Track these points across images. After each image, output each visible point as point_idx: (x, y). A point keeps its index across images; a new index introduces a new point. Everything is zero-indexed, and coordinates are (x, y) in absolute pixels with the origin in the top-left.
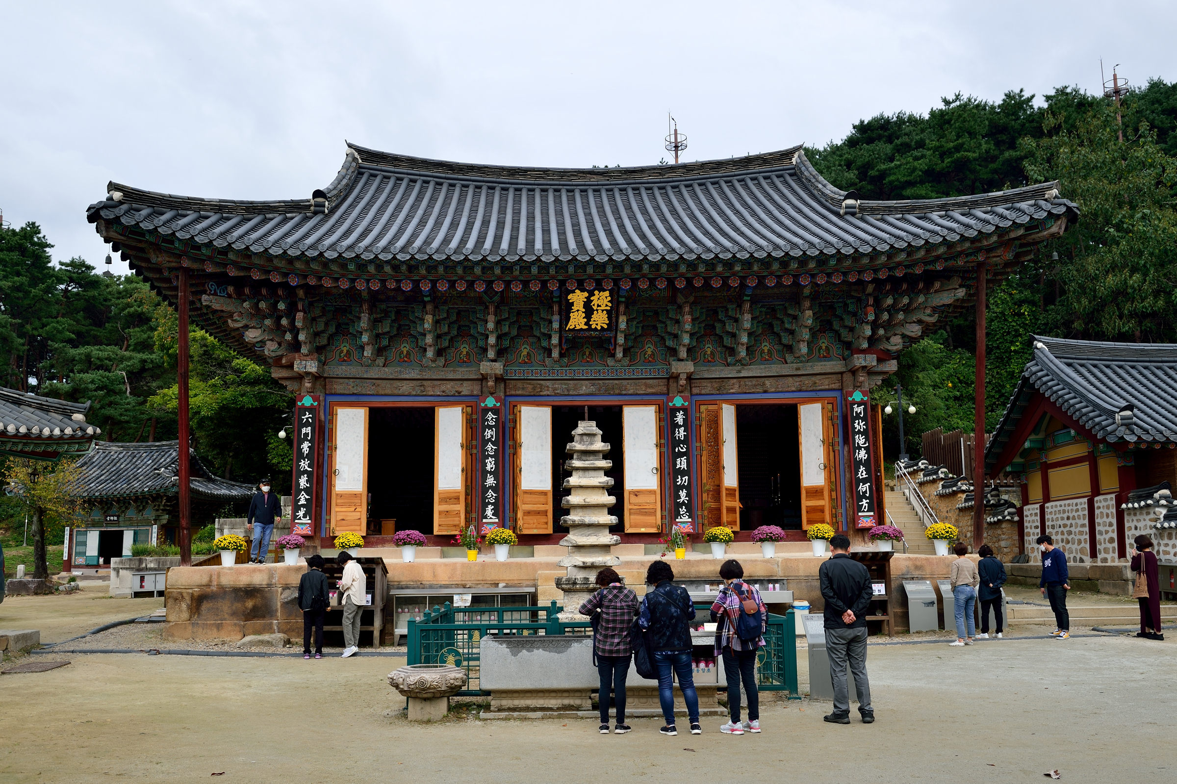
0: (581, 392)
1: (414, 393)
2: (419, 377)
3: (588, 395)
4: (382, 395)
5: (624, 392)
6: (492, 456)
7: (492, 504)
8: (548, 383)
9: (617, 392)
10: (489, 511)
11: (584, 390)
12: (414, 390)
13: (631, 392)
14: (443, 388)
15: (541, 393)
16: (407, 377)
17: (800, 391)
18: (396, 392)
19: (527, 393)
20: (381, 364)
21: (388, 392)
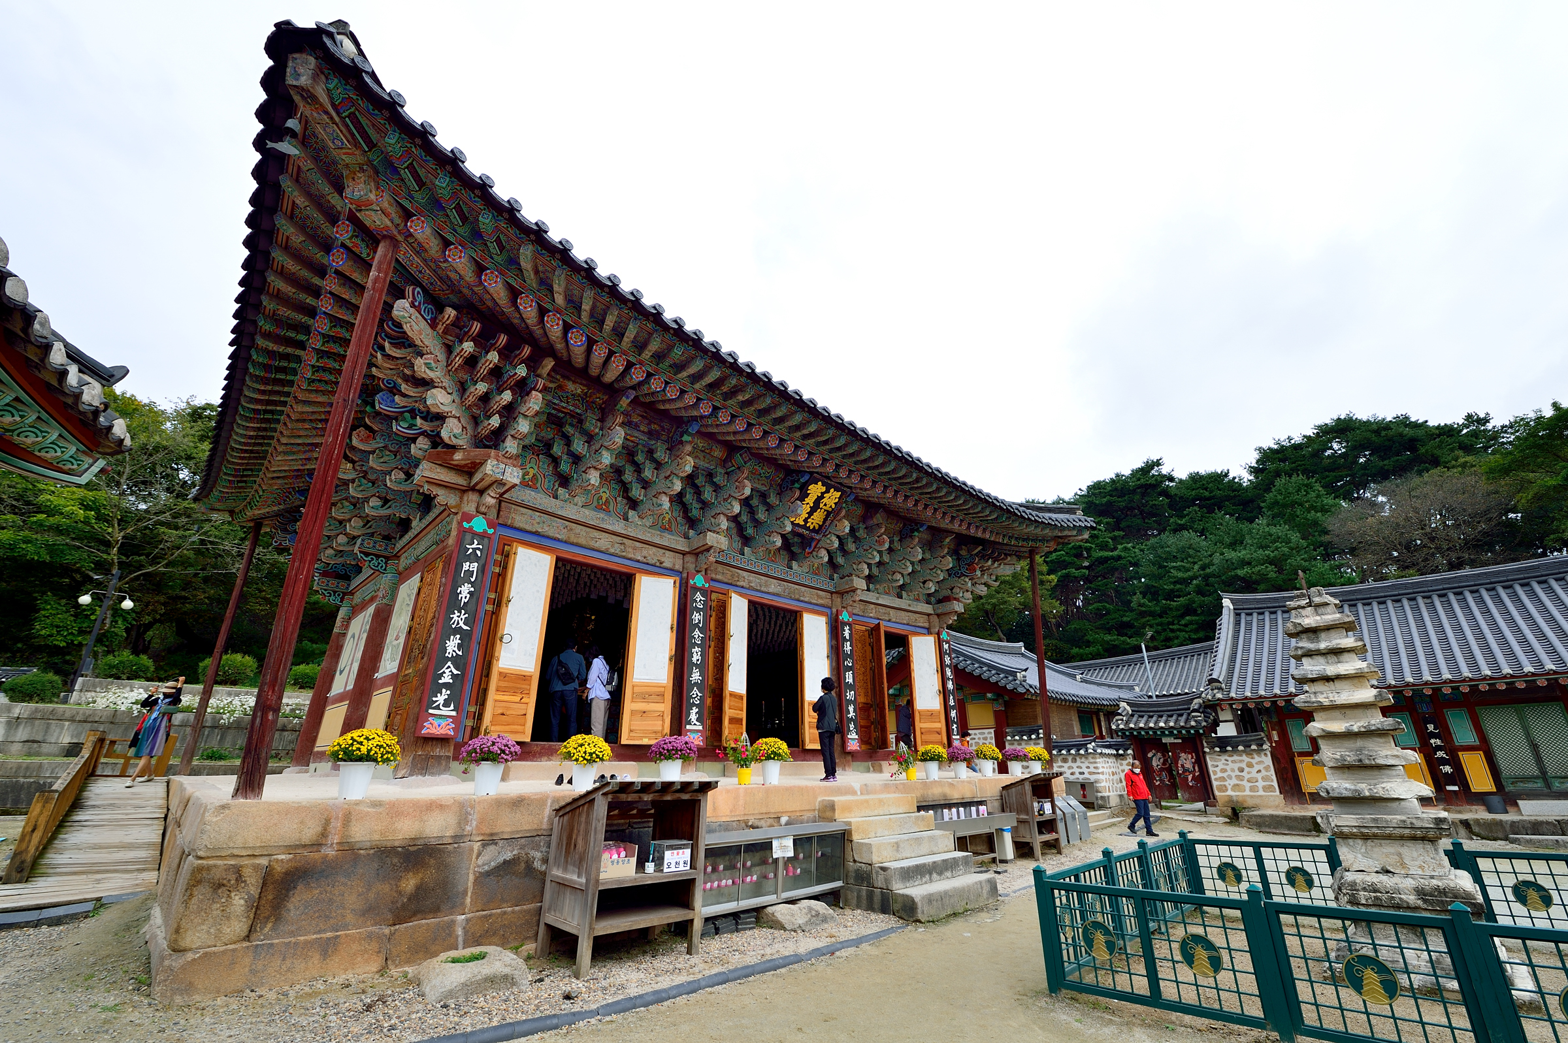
0: (771, 590)
1: (612, 551)
2: (623, 532)
3: (774, 594)
4: (572, 544)
5: (802, 598)
6: (698, 646)
7: (697, 706)
8: (745, 574)
9: (797, 597)
10: (693, 716)
11: (772, 589)
12: (613, 546)
13: (806, 599)
14: (645, 553)
15: (738, 583)
16: (610, 528)
17: (908, 624)
18: (592, 544)
19: (726, 580)
20: (580, 504)
21: (582, 541)
